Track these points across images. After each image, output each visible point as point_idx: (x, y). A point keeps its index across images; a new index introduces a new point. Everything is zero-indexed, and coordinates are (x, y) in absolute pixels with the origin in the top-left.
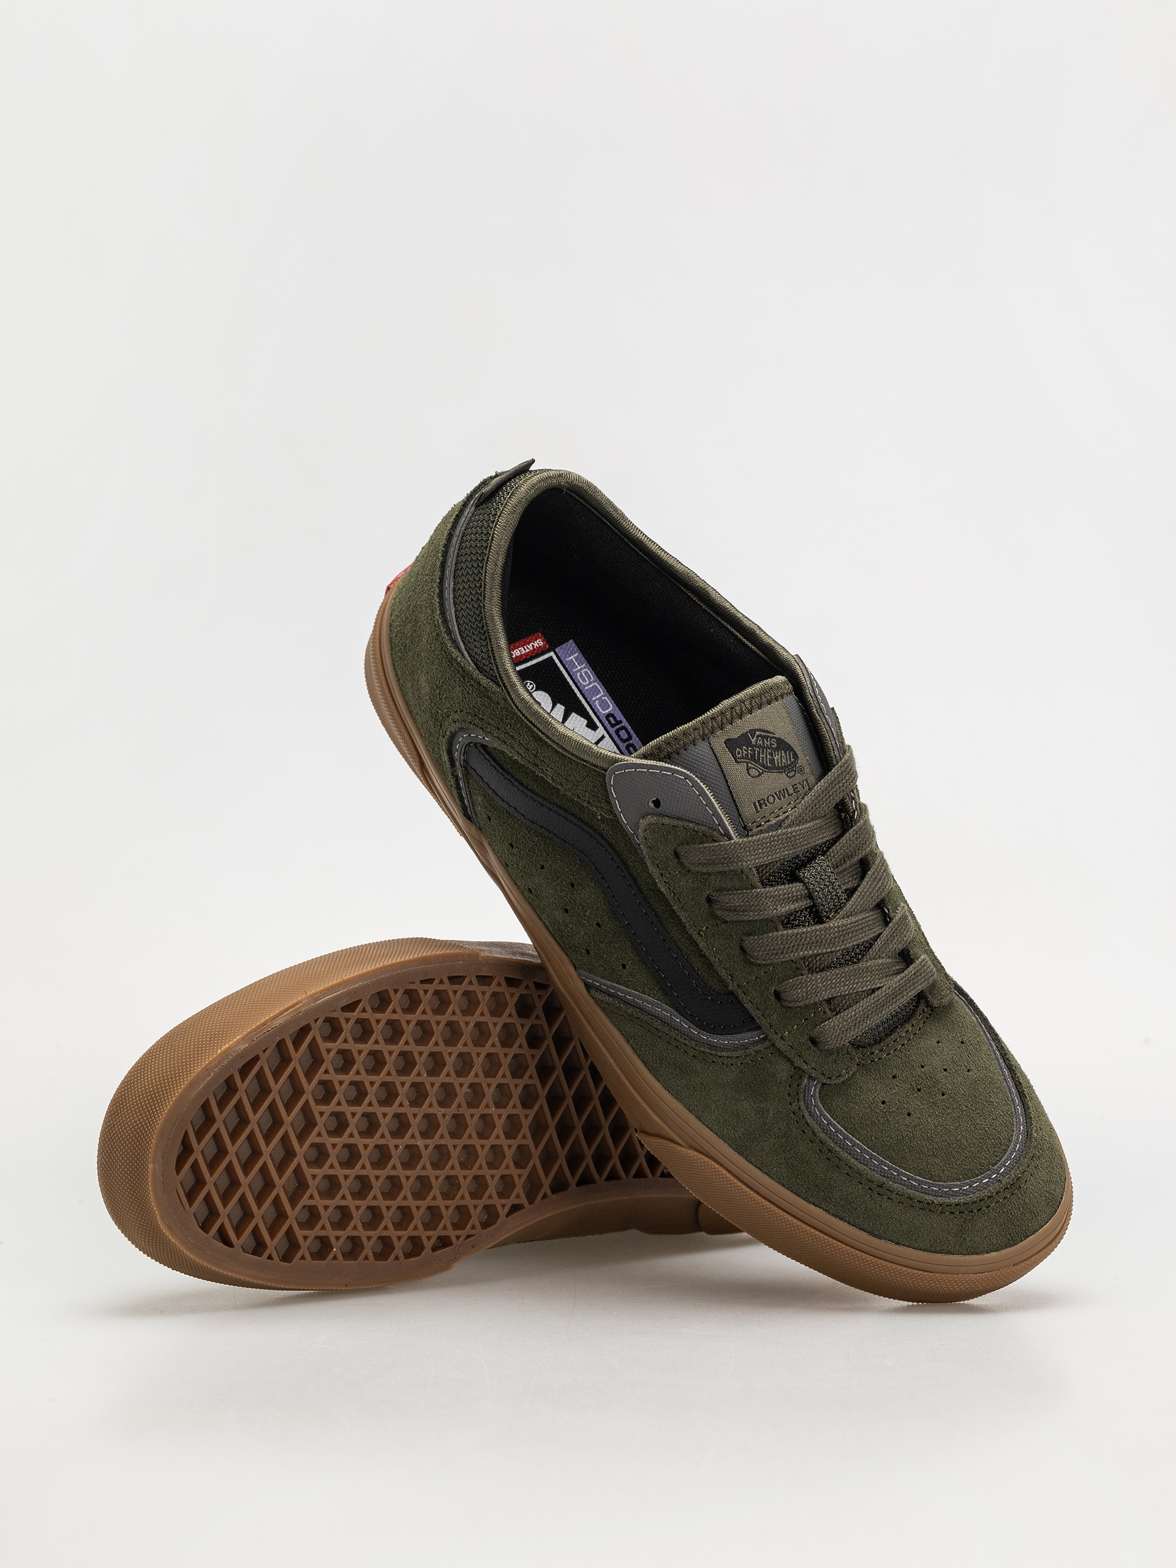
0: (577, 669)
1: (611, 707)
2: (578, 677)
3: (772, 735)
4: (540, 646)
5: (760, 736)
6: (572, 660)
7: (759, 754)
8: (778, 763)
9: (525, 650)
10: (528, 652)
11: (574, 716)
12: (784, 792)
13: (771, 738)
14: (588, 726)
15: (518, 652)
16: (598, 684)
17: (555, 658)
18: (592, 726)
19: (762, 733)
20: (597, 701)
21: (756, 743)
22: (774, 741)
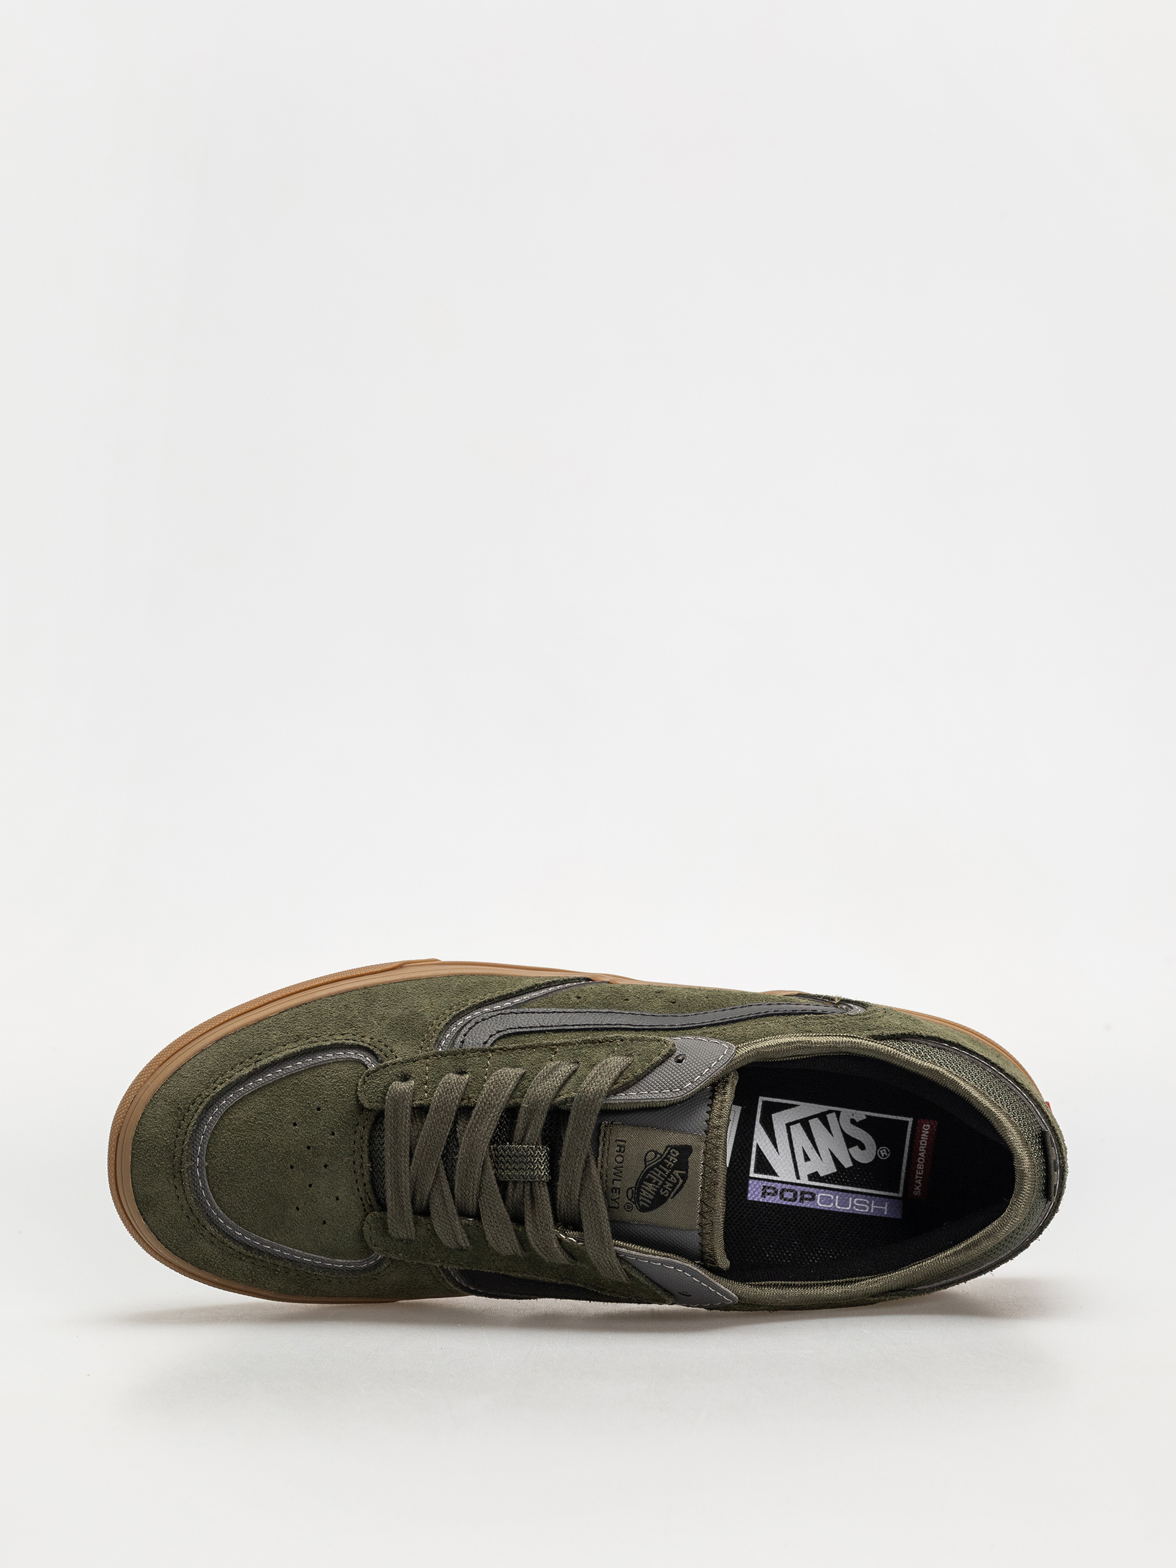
0: (873, 1204)
1: (819, 1204)
2: (866, 1200)
3: (672, 1196)
4: (914, 1190)
5: (678, 1183)
6: (884, 1206)
7: (662, 1171)
8: (645, 1185)
9: (919, 1175)
10: (915, 1177)
11: (833, 1169)
12: (619, 1176)
13: (670, 1193)
14: (816, 1173)
15: (920, 1168)
16: (847, 1210)
17: (895, 1195)
18: (814, 1176)
19: (678, 1186)
20: (832, 1198)
21: (673, 1174)
22: (666, 1193)
